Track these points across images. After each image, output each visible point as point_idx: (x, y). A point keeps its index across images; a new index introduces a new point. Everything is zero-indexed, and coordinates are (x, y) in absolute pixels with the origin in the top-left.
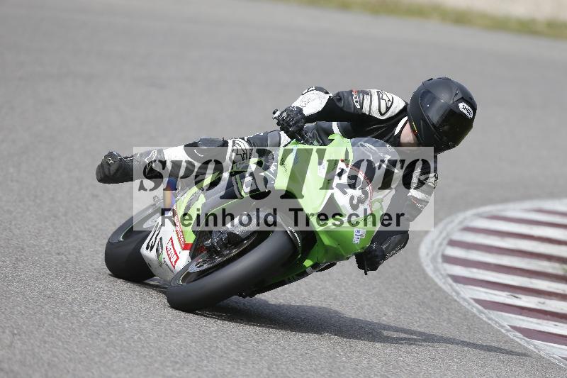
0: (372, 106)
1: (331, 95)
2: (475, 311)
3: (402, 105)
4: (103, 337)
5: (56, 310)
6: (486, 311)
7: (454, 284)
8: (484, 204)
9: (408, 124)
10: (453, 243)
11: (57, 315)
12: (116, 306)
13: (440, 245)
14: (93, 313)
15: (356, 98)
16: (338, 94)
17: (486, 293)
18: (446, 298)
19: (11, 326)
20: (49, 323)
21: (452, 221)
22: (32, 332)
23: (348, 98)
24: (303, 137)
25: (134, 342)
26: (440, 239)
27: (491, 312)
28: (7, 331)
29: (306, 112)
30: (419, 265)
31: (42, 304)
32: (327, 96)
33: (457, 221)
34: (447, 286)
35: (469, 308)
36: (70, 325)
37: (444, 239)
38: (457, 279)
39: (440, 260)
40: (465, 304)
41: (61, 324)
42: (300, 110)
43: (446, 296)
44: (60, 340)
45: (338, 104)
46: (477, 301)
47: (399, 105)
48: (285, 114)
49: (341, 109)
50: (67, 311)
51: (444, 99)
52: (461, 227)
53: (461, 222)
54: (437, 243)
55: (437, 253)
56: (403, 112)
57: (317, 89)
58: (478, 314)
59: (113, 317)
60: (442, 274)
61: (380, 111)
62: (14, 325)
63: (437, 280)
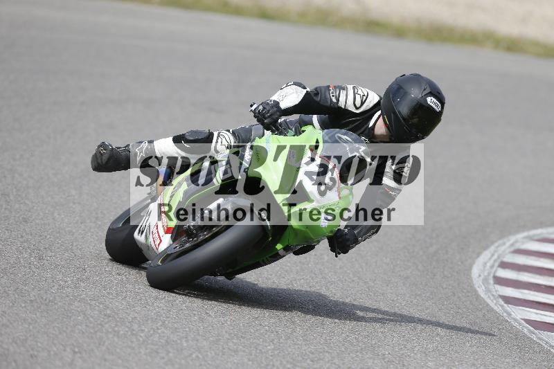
0: (347, 100)
1: (308, 89)
2: (525, 331)
3: (376, 99)
4: (161, 355)
5: (116, 329)
6: (536, 331)
7: (505, 305)
8: (534, 228)
9: (381, 118)
10: (504, 265)
11: (116, 333)
12: (176, 326)
13: (492, 267)
14: (152, 332)
15: (333, 93)
16: (316, 89)
17: (537, 314)
18: (498, 318)
19: (73, 344)
20: (109, 342)
21: (504, 244)
22: (92, 350)
23: (325, 92)
24: (278, 129)
25: (192, 360)
26: (492, 261)
27: (541, 332)
28: (68, 349)
29: (283, 105)
30: (472, 286)
31: (103, 323)
32: (305, 91)
33: (508, 244)
34: (498, 306)
35: (520, 328)
36: (130, 343)
37: (495, 261)
38: (509, 300)
39: (491, 281)
40: (516, 324)
41: (120, 343)
42: (277, 104)
43: (498, 316)
44: (119, 358)
45: (314, 98)
46: (528, 321)
47: (373, 99)
48: (261, 108)
49: (318, 103)
50: (127, 329)
51: (415, 93)
52: (512, 249)
53: (512, 245)
54: (488, 265)
55: (489, 274)
56: (377, 107)
57: (295, 84)
58: (528, 334)
59: (172, 336)
60: (493, 295)
61: (355, 105)
62: (75, 344)
63: (489, 301)
